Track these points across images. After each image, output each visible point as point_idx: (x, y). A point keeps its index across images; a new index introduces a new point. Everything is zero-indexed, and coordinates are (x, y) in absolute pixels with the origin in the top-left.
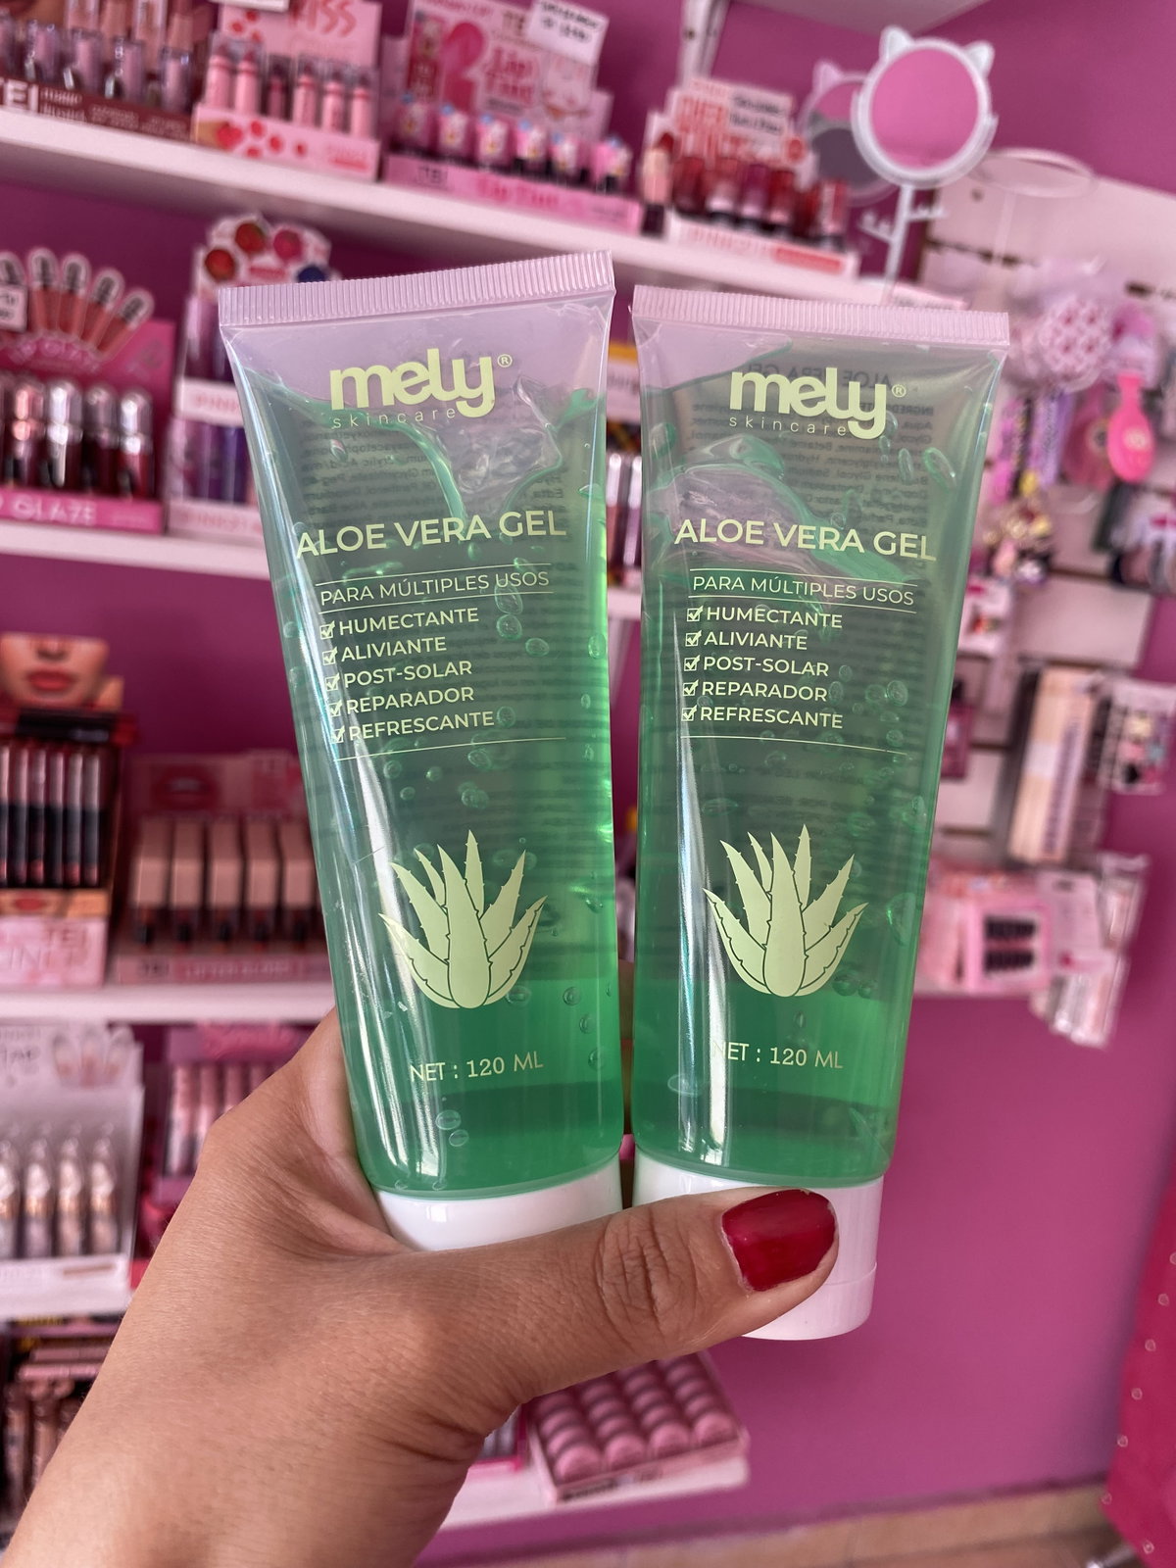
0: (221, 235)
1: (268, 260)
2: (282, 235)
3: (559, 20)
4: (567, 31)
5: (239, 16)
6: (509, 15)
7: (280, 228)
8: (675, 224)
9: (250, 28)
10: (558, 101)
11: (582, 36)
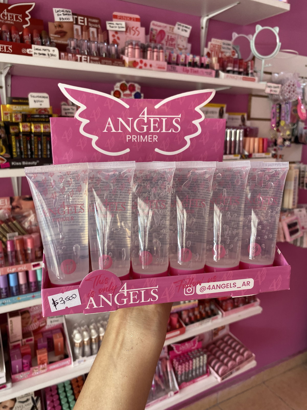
0: (117, 87)
1: (128, 92)
2: (130, 86)
3: (181, 28)
4: (182, 30)
5: (114, 33)
6: (170, 27)
7: (130, 84)
8: (222, 74)
9: (116, 36)
10: (181, 47)
11: (186, 31)
